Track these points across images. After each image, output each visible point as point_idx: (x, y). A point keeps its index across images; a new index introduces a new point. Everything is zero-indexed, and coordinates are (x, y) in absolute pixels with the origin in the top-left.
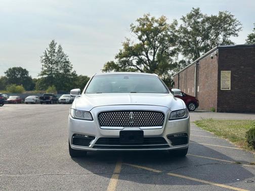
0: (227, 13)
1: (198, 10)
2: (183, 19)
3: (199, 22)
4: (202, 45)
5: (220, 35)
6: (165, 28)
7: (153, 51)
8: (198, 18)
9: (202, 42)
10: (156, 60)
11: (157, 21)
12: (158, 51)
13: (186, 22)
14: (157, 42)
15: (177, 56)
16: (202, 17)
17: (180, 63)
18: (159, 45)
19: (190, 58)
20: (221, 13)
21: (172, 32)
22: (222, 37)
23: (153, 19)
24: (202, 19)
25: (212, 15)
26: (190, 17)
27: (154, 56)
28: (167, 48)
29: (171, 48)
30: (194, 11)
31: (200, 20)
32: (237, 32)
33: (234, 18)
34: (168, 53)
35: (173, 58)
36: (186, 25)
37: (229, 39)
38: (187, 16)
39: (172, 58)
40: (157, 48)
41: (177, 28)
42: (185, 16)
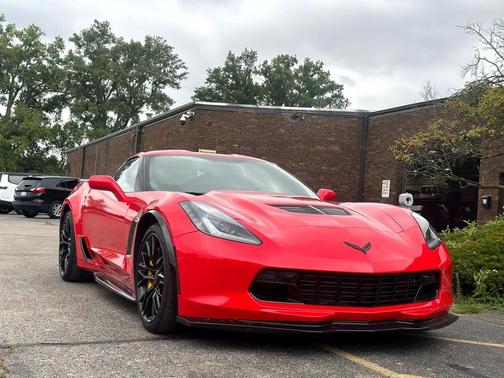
0: (161, 42)
1: (106, 25)
2: (76, 39)
3: (107, 50)
4: (111, 96)
5: (147, 82)
6: (36, 51)
7: (7, 96)
8: (106, 42)
9: (112, 90)
10: (13, 115)
11: (19, 35)
12: (17, 98)
13: (80, 47)
14: (16, 79)
15: (59, 113)
16: (114, 41)
17: (65, 127)
18: (20, 84)
19: (86, 120)
20: (148, 39)
21: (51, 62)
22: (150, 86)
23: (9, 29)
24: (114, 45)
25: (132, 41)
26: (90, 37)
27: (9, 106)
28: (38, 93)
29: (49, 95)
30: (98, 27)
31: (109, 46)
32: (178, 81)
33: (173, 53)
34: (40, 103)
35: (51, 116)
36: (80, 53)
37: (163, 91)
38: (84, 34)
39: (48, 114)
40: (18, 90)
41: (63, 55)
42: (79, 34)
